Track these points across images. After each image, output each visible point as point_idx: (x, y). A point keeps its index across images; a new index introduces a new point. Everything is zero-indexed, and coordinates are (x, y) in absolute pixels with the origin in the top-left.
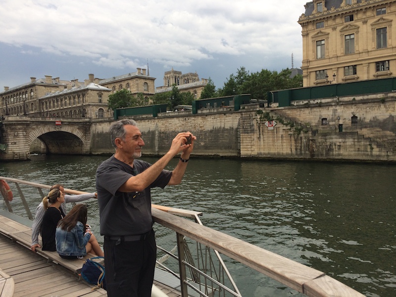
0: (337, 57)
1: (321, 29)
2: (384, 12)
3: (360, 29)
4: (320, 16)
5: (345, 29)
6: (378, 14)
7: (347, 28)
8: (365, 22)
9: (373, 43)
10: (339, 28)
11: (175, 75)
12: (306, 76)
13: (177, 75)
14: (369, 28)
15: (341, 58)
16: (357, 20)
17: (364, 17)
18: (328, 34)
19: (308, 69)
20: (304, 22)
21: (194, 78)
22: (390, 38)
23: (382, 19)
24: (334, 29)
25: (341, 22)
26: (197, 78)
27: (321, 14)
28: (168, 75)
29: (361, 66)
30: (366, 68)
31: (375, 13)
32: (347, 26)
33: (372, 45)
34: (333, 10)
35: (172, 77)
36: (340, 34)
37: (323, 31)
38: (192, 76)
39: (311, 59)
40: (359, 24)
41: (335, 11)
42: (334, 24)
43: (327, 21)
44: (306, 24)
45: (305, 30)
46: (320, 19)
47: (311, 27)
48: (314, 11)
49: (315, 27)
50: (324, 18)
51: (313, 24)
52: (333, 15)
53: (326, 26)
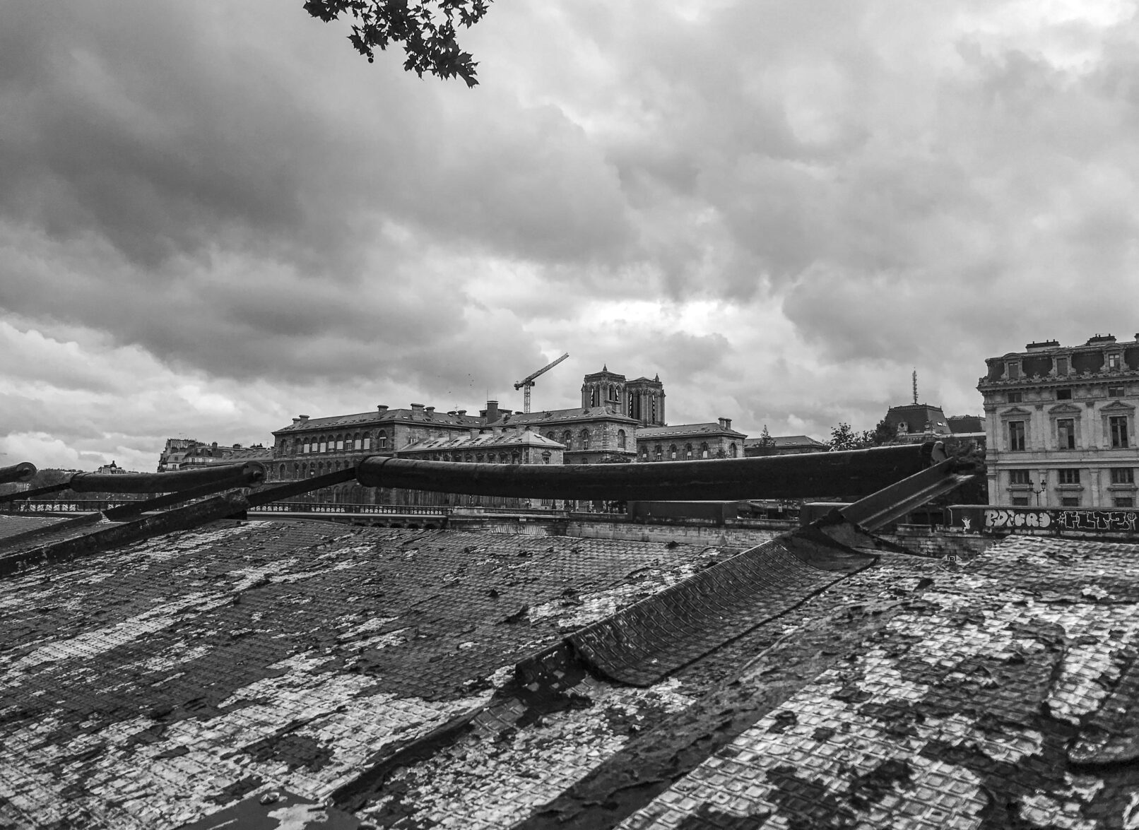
0: (1046, 452)
1: (1016, 404)
2: (1122, 394)
3: (1082, 414)
4: (1015, 385)
5: (1058, 410)
6: (1112, 394)
7: (1061, 410)
8: (1090, 405)
9: (1105, 438)
10: (1047, 408)
11: (610, 383)
12: (994, 477)
13: (615, 383)
14: (1099, 415)
15: (1054, 454)
16: (1080, 400)
17: (1089, 396)
18: (1030, 414)
19: (996, 465)
20: (988, 390)
21: (653, 390)
22: (1133, 434)
23: (1118, 403)
24: (1039, 407)
25: (1051, 399)
27: (1016, 382)
28: (595, 382)
29: (1086, 471)
30: (1094, 476)
31: (1107, 393)
32: (1060, 407)
33: (1103, 442)
34: (1036, 379)
36: (1049, 416)
37: (1021, 408)
38: (647, 385)
39: (1000, 449)
40: (1081, 405)
41: (1041, 380)
42: (1039, 399)
43: (1027, 393)
44: (992, 394)
45: (989, 403)
46: (1015, 389)
47: (999, 398)
48: (1005, 374)
49: (1007, 400)
50: (1021, 389)
51: (1003, 394)
52: (1036, 386)
53: (1025, 400)
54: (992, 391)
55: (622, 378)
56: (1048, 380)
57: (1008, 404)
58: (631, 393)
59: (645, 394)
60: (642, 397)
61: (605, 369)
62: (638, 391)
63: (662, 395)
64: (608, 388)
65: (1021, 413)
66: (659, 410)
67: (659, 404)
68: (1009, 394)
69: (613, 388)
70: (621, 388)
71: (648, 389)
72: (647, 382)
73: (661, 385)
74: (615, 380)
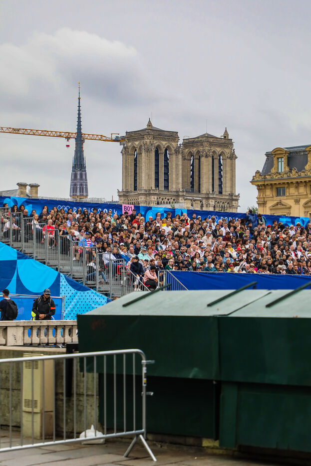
1: (282, 198)
4: (279, 179)
10: (303, 201)
11: (156, 143)
13: (164, 143)
18: (290, 208)
21: (218, 150)
24: (297, 202)
25: (305, 193)
26: (227, 151)
28: (137, 143)
34: (294, 174)
35: (148, 150)
36: (303, 209)
37: (284, 201)
38: (211, 144)
41: (297, 175)
42: (296, 194)
43: (288, 187)
44: (263, 188)
45: (261, 196)
46: (279, 184)
47: (268, 192)
48: (273, 168)
49: (275, 194)
50: (284, 183)
51: (272, 189)
52: (294, 181)
53: (288, 194)
54: (264, 185)
55: (173, 136)
56: (303, 175)
57: (275, 198)
58: (191, 154)
59: (207, 156)
60: (203, 159)
61: (150, 124)
62: (198, 152)
63: (233, 157)
64: (154, 150)
65: (284, 207)
66: (228, 176)
67: (228, 169)
68: (277, 188)
69: (161, 150)
70: (173, 149)
71: (213, 149)
72: (211, 140)
73: (232, 144)
74: (164, 140)
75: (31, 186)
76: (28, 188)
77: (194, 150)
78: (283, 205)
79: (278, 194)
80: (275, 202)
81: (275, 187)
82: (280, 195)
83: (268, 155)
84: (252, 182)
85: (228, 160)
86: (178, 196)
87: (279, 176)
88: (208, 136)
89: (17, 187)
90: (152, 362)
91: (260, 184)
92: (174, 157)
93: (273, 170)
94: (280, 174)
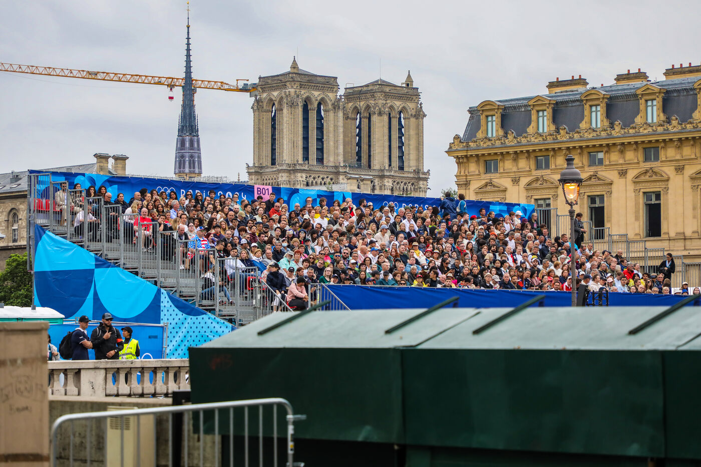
1: (493, 176)
2: (600, 162)
4: (489, 148)
5: (534, 185)
6: (591, 162)
7: (538, 184)
10: (524, 181)
11: (304, 93)
13: (316, 95)
18: (505, 190)
20: (462, 153)
21: (398, 104)
22: (609, 221)
23: (596, 176)
24: (516, 181)
25: (528, 169)
26: (411, 105)
28: (275, 93)
31: (585, 160)
32: (537, 180)
34: (511, 140)
35: (292, 105)
36: (525, 193)
37: (496, 181)
38: (387, 96)
41: (515, 142)
42: (515, 169)
43: (503, 160)
44: (465, 160)
45: (462, 173)
46: (489, 154)
47: (473, 167)
48: (480, 132)
49: (482, 170)
50: (496, 154)
51: (478, 162)
52: (511, 151)
53: (502, 171)
54: (466, 156)
55: (330, 83)
56: (524, 141)
57: (483, 176)
58: (357, 111)
59: (380, 114)
60: (375, 118)
61: (295, 65)
63: (419, 115)
64: (300, 105)
65: (496, 189)
66: (413, 143)
67: (412, 132)
68: (486, 161)
69: (311, 104)
70: (330, 103)
71: (390, 102)
72: (387, 89)
73: (418, 95)
74: (317, 88)
75: (116, 158)
76: (111, 161)
77: (362, 104)
78: (494, 186)
79: (488, 170)
80: (483, 182)
81: (482, 159)
82: (490, 172)
83: (471, 111)
84: (449, 152)
85: (413, 120)
86: (337, 173)
87: (489, 143)
88: (382, 84)
89: (95, 160)
90: (303, 417)
91: (460, 154)
92: (331, 114)
93: (480, 135)
94: (490, 140)
